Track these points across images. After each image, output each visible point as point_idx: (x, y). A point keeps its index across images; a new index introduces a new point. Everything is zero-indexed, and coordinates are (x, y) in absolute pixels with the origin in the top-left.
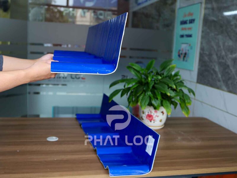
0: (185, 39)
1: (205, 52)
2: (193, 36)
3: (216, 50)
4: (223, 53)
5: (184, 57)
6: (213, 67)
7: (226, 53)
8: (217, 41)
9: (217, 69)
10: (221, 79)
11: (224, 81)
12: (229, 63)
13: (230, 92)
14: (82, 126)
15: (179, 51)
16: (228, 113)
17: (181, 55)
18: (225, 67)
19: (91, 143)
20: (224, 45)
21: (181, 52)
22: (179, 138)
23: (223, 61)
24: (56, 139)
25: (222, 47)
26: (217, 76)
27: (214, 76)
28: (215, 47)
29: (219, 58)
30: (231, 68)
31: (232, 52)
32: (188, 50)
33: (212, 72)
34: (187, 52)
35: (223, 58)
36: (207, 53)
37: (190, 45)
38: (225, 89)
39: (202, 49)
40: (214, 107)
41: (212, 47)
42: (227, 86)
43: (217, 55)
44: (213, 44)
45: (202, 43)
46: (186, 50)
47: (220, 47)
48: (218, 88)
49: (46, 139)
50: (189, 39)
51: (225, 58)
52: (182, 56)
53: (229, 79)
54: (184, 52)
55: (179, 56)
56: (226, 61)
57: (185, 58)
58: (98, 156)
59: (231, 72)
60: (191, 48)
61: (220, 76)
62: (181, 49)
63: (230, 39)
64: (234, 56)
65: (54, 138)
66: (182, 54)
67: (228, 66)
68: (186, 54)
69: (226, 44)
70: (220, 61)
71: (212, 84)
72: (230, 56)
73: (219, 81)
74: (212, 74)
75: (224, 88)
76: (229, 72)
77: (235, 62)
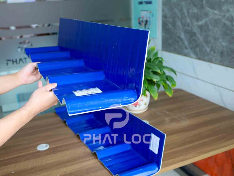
0: (145, 6)
1: (168, 19)
2: (153, 2)
3: (180, 17)
4: (188, 20)
5: (146, 24)
6: (178, 34)
7: (191, 20)
8: (180, 8)
9: (183, 36)
10: (188, 46)
11: (191, 48)
12: (196, 30)
13: (199, 59)
14: (67, 123)
15: (139, 18)
16: (198, 79)
17: (141, 23)
18: (191, 35)
19: (86, 145)
20: (188, 13)
21: (141, 20)
22: (167, 119)
23: (189, 28)
24: (47, 146)
25: (186, 14)
26: (183, 44)
27: (180, 44)
28: (179, 14)
29: (184, 25)
30: (198, 35)
31: (198, 20)
32: (149, 18)
33: (178, 39)
34: (148, 19)
35: (188, 25)
36: (171, 20)
37: (150, 12)
38: (194, 56)
39: (164, 17)
40: (183, 74)
41: (176, 14)
42: (195, 53)
43: (181, 22)
44: (176, 11)
45: (163, 10)
46: (147, 17)
47: (184, 14)
48: (186, 55)
49: (36, 149)
50: (149, 5)
51: (191, 25)
52: (143, 24)
53: (197, 46)
54: (145, 19)
55: (140, 23)
56: (191, 28)
57: (147, 26)
58: (100, 160)
59: (199, 39)
60: (153, 15)
61: (186, 43)
62: (141, 17)
63: (195, 5)
64: (200, 23)
65: (44, 145)
66: (142, 21)
67: (195, 34)
68: (147, 21)
69: (191, 11)
70: (186, 28)
71: (179, 52)
72: (196, 23)
73: (186, 48)
74: (178, 42)
75: (192, 55)
76: (197, 39)
77: (201, 30)
